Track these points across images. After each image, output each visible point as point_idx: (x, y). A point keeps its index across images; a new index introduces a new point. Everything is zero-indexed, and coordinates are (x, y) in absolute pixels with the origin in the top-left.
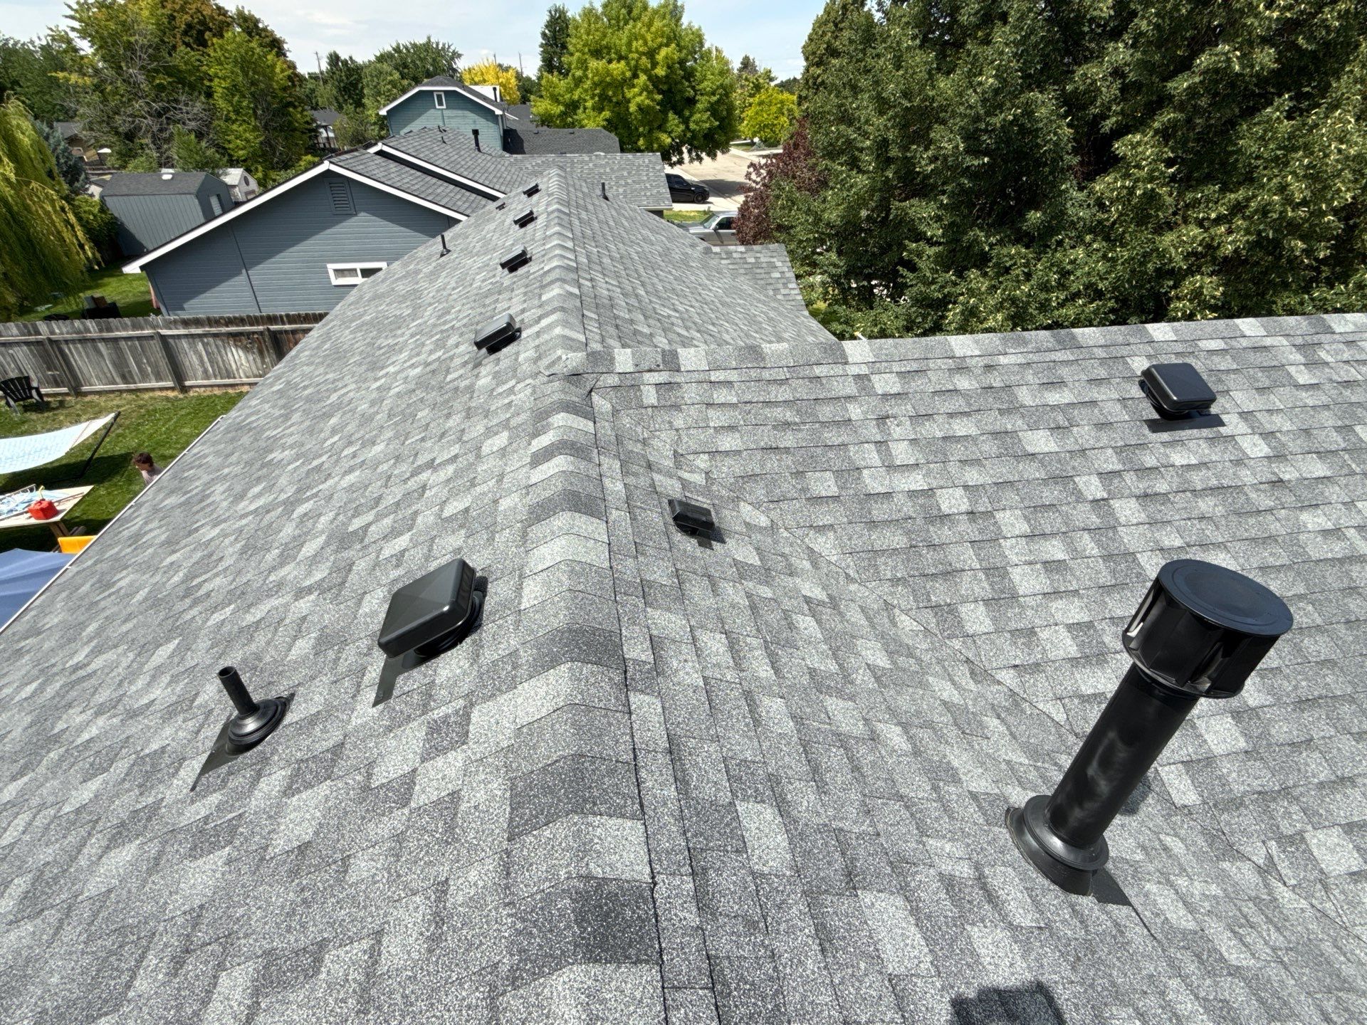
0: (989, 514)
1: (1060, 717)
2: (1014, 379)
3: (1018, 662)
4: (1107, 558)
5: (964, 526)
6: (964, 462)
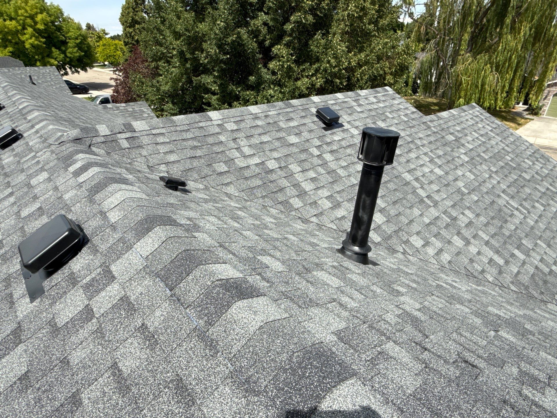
0: (286, 167)
1: (335, 227)
2: (276, 119)
3: (315, 213)
4: (328, 173)
5: (280, 172)
6: (271, 150)
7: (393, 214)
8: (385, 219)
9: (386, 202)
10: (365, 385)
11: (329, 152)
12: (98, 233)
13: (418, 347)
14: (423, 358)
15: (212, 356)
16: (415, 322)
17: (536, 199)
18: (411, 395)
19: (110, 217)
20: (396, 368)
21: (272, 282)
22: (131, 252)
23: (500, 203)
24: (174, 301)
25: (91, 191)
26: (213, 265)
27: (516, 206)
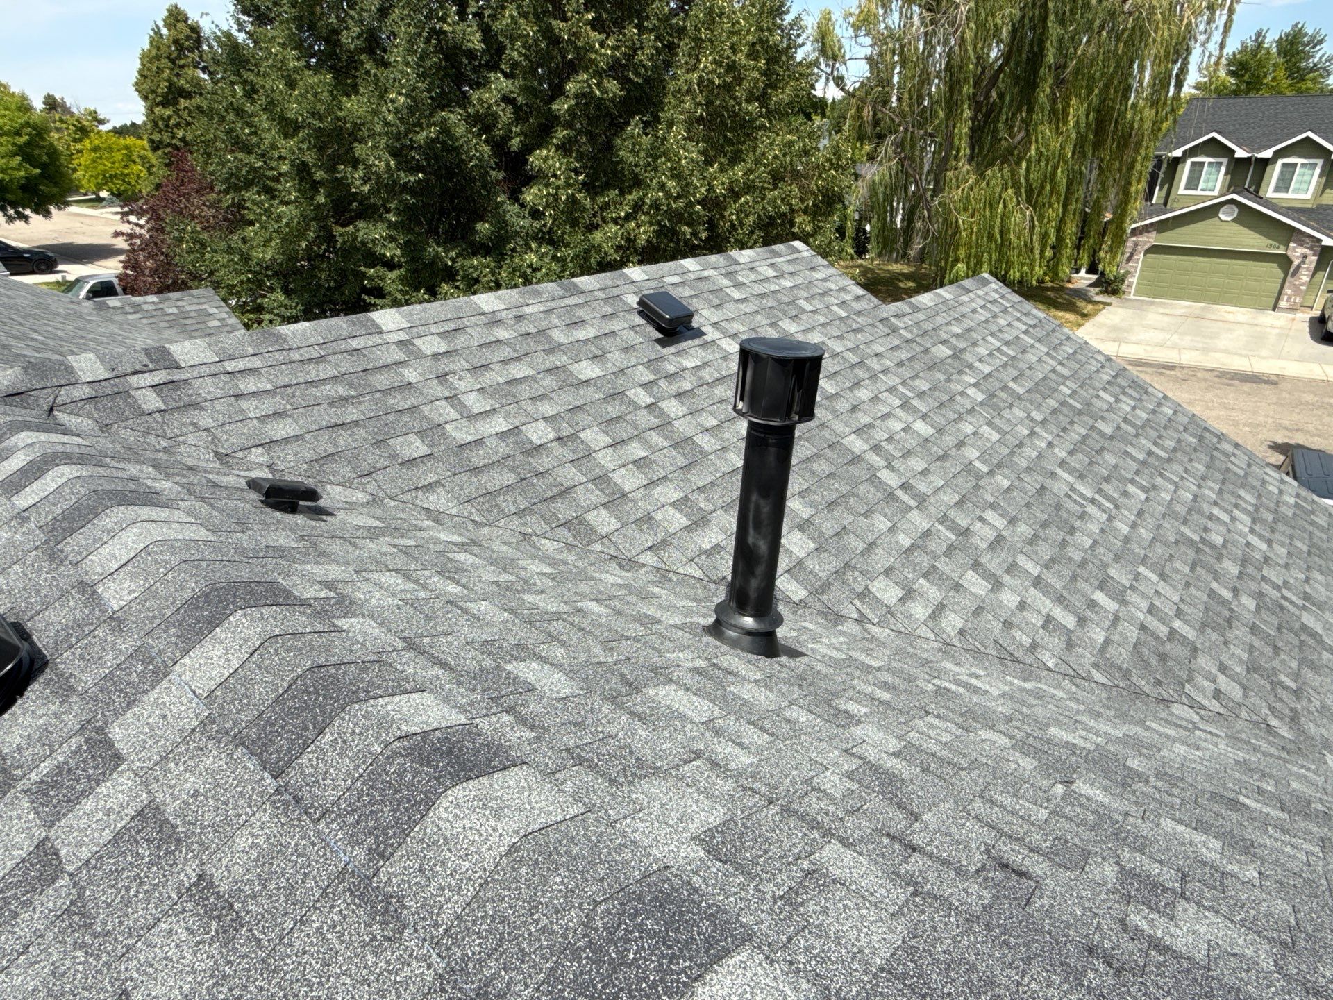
0: (574, 437)
1: (698, 574)
2: (543, 324)
3: (650, 544)
4: (675, 445)
5: (559, 451)
6: (533, 399)
7: (829, 533)
8: (812, 545)
9: (811, 504)
10: (772, 962)
11: (675, 396)
12: (73, 640)
13: (897, 845)
14: (907, 871)
15: (390, 939)
16: (888, 783)
17: (1130, 476)
18: (882, 970)
19: (106, 595)
20: (846, 907)
21: (543, 727)
22: (165, 684)
23: (1056, 490)
24: (285, 803)
25: (53, 530)
26: (387, 699)
27: (1090, 495)
